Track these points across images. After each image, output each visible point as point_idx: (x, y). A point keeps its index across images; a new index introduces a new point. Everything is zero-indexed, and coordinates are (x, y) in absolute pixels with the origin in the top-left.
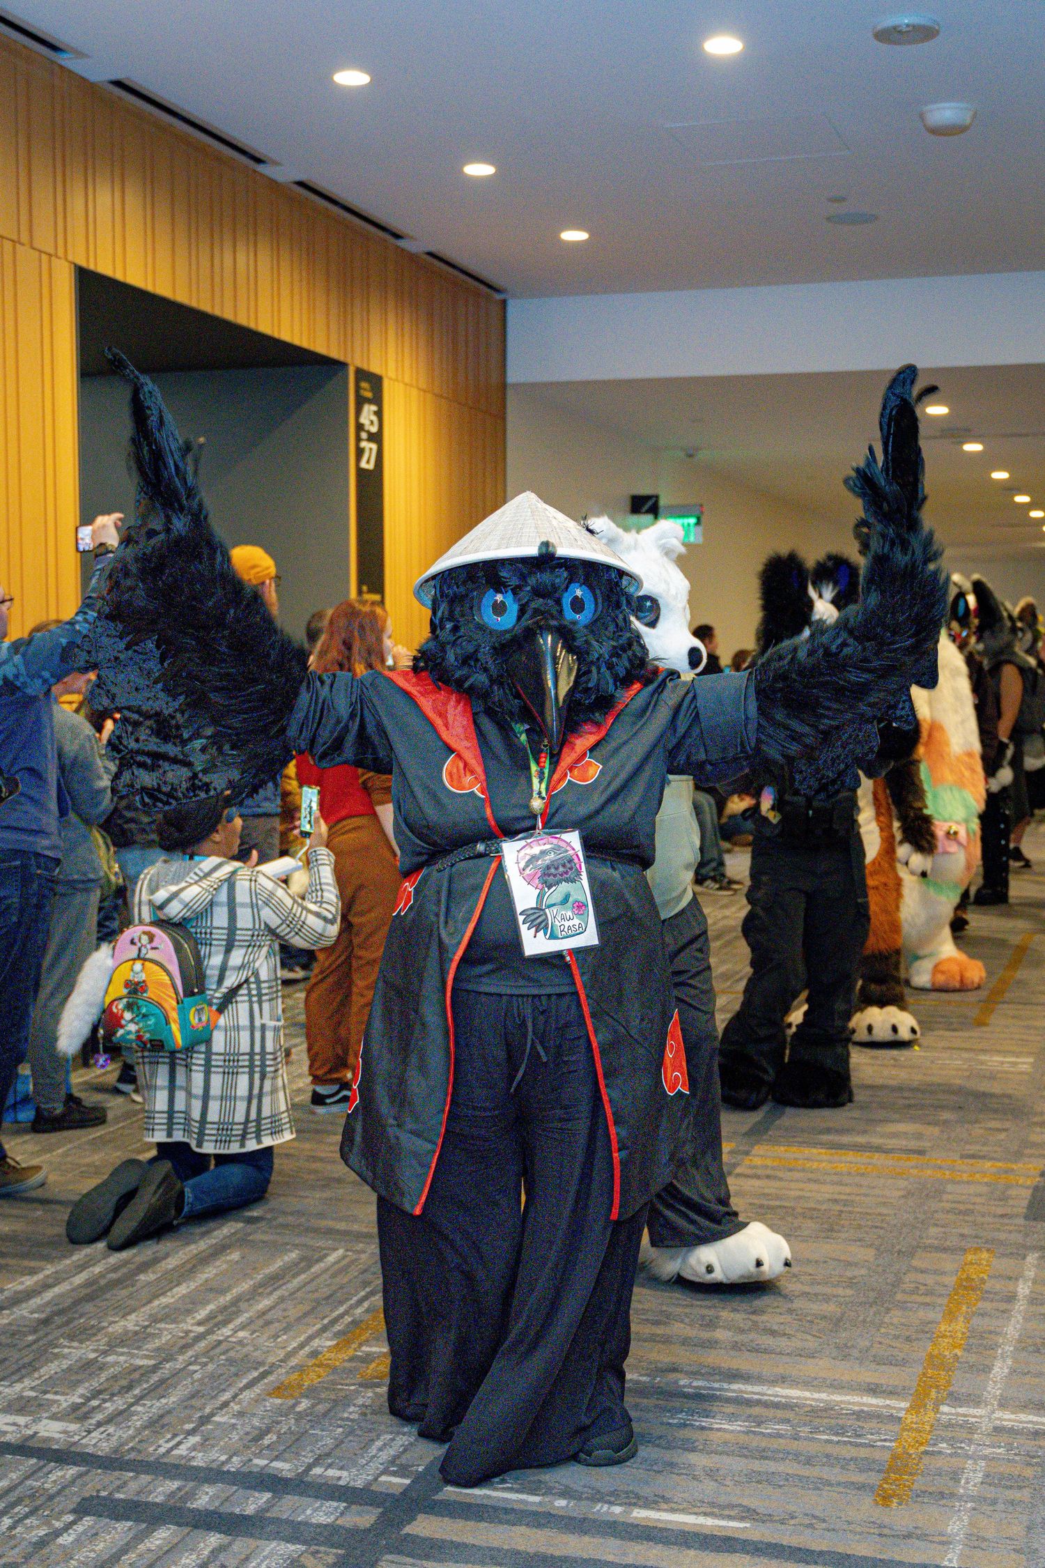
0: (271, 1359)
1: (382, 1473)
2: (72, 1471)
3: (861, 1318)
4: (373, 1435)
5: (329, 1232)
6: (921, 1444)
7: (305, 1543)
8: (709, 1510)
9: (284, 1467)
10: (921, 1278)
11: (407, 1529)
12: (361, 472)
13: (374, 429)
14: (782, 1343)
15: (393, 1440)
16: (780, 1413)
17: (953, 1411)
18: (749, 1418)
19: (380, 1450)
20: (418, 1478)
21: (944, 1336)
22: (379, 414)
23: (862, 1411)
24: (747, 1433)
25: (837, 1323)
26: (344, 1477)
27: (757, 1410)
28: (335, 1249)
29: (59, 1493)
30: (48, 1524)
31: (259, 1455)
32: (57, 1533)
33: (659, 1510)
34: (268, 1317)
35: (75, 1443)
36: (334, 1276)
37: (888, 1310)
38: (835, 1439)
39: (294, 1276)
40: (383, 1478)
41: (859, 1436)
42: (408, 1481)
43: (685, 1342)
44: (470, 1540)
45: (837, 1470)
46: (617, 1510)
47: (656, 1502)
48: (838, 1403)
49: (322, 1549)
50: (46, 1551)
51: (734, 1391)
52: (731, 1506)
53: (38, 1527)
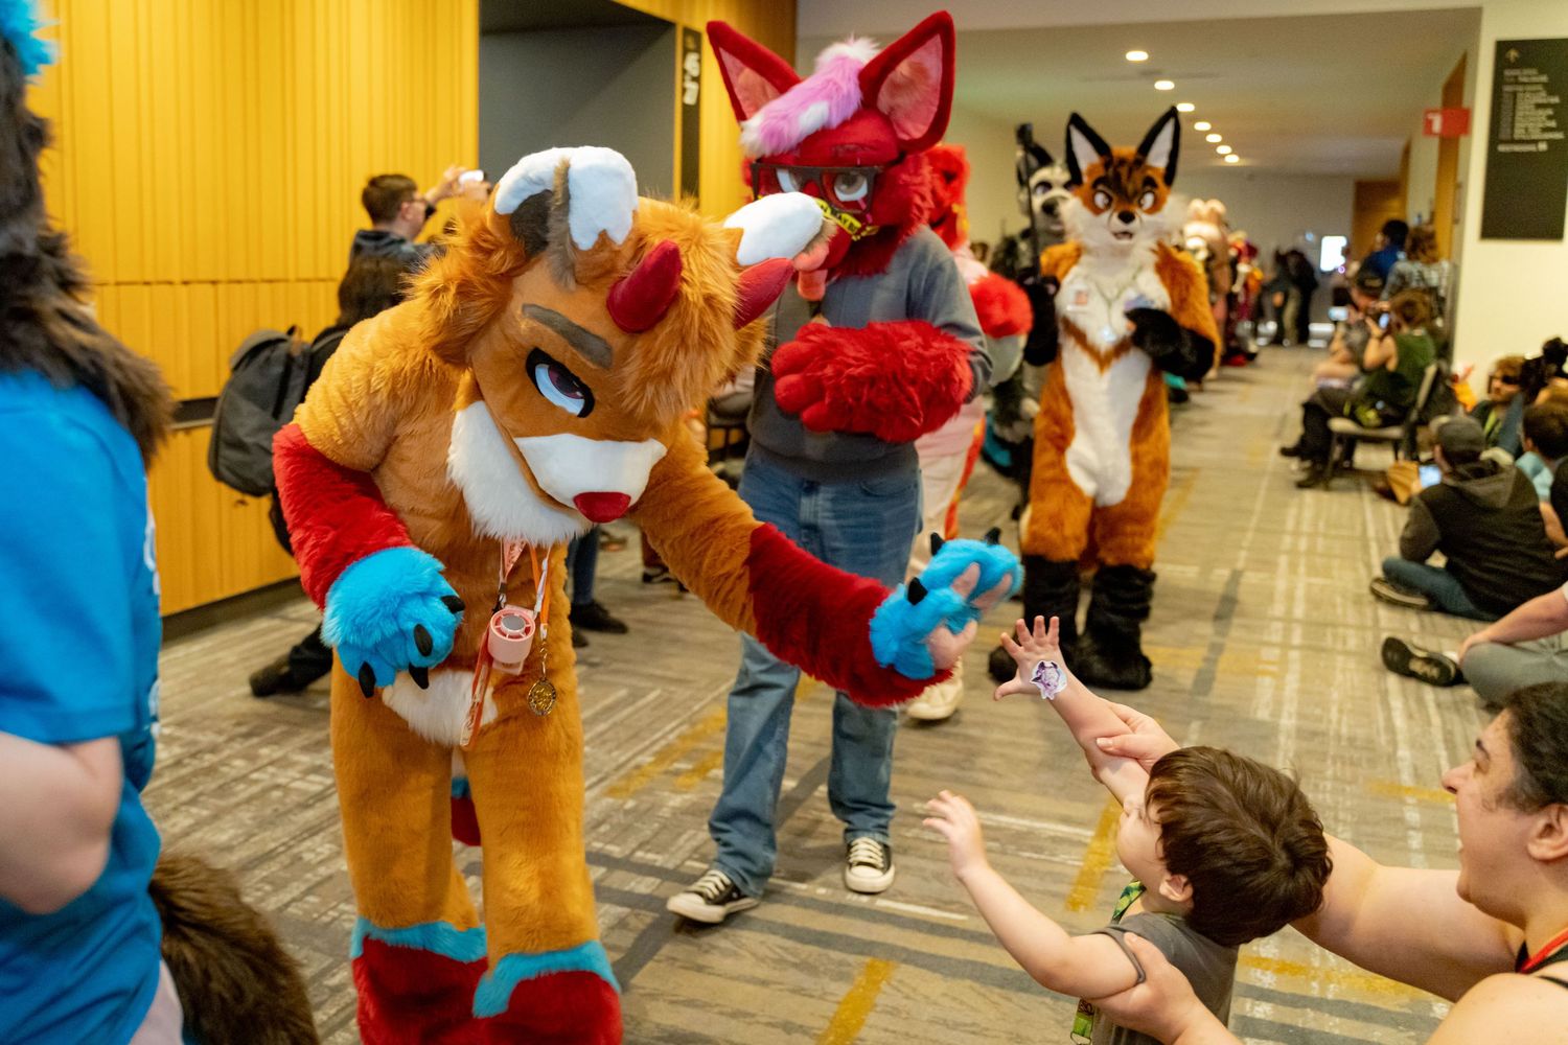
0: (606, 769)
1: (687, 859)
4: (681, 829)
5: (651, 677)
6: (1103, 865)
7: (629, 906)
8: (936, 904)
9: (615, 850)
12: (685, 107)
13: (695, 73)
15: (695, 835)
16: (991, 833)
19: (686, 841)
22: (699, 61)
23: (1056, 837)
26: (659, 860)
28: (652, 689)
31: (597, 840)
33: (897, 901)
34: (606, 736)
36: (655, 709)
38: (1035, 856)
39: (625, 707)
40: (688, 863)
41: (1055, 855)
43: (919, 774)
45: (1036, 881)
48: (1037, 829)
49: (643, 912)
52: (952, 902)
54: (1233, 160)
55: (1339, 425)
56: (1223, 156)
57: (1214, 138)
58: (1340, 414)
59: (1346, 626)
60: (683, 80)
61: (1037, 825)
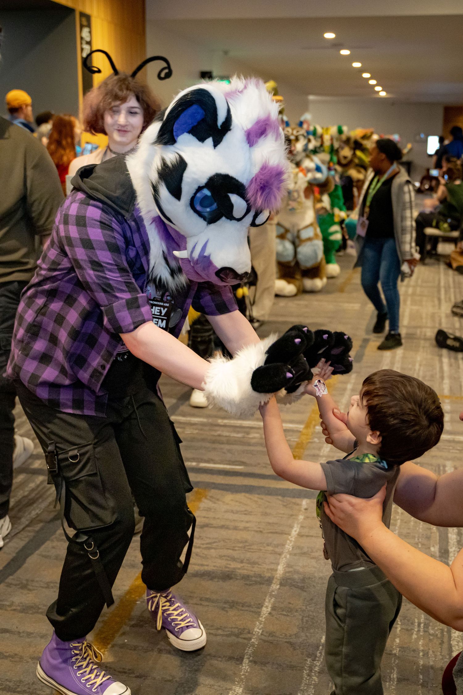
8: (229, 463)
12: (82, 58)
13: (88, 39)
22: (90, 32)
24: (244, 437)
33: (209, 463)
52: (237, 461)
54: (383, 94)
55: (430, 231)
56: (378, 92)
57: (373, 82)
58: (431, 226)
59: (427, 327)
60: (81, 44)
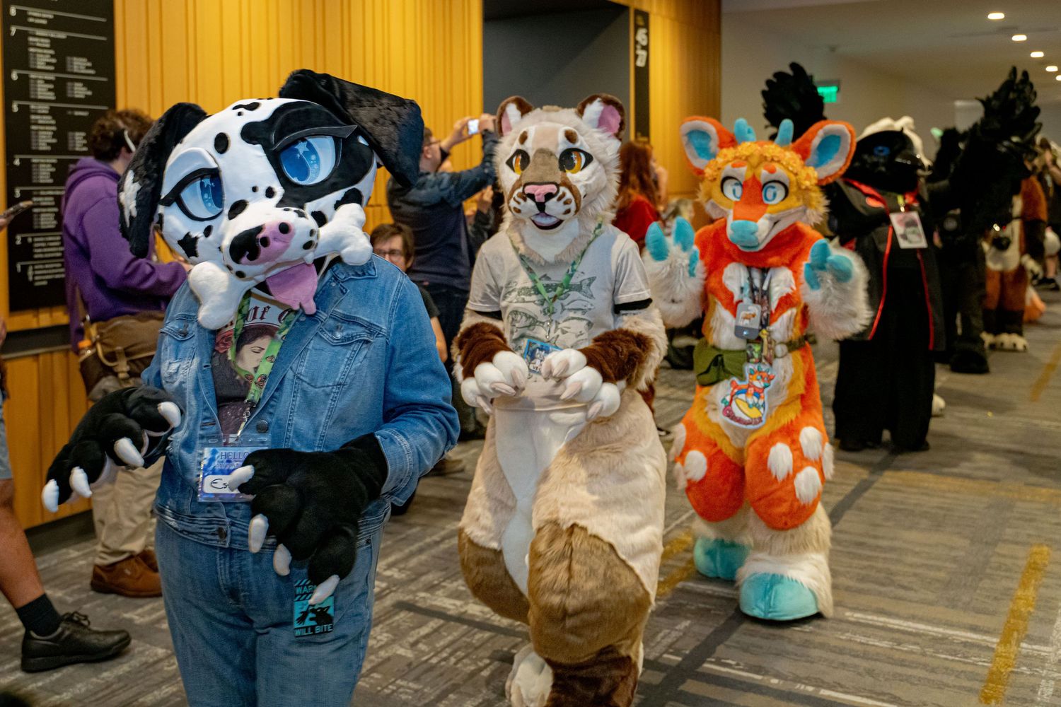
1: (664, 653)
2: (487, 635)
3: (963, 582)
4: (657, 629)
6: (1009, 666)
8: (869, 695)
10: (1002, 560)
11: (682, 688)
12: (637, 68)
13: (644, 43)
14: (911, 594)
15: (669, 633)
16: (912, 639)
17: (1030, 647)
18: (892, 640)
19: (663, 638)
20: (686, 658)
21: (1020, 599)
22: (648, 34)
23: (968, 642)
24: (892, 649)
25: (947, 585)
27: (897, 636)
29: (481, 646)
30: (476, 664)
32: (481, 669)
33: (837, 691)
35: (489, 619)
37: (981, 579)
38: (950, 657)
40: (665, 656)
41: (966, 657)
42: (679, 659)
43: (848, 589)
44: (720, 698)
45: (953, 678)
46: (810, 689)
47: (835, 687)
48: (950, 635)
50: (475, 678)
51: (881, 622)
52: (883, 694)
53: (470, 665)
60: (635, 49)
61: (949, 632)
